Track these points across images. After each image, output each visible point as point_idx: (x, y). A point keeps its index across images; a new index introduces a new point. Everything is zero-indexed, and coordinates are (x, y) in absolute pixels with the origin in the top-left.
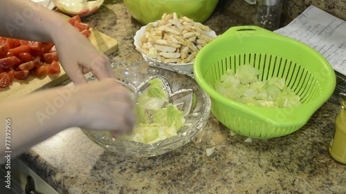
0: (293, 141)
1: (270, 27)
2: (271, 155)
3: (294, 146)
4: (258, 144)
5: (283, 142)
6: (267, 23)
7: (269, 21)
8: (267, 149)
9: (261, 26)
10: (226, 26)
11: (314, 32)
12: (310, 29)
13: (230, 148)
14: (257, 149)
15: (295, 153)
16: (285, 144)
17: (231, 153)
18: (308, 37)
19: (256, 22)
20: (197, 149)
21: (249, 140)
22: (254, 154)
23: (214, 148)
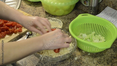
0: (104, 54)
1: (94, 14)
2: (97, 59)
3: (105, 56)
4: (92, 56)
5: (101, 55)
6: (93, 13)
7: (93, 12)
8: (96, 57)
9: (90, 14)
10: (78, 14)
11: (109, 15)
12: (108, 15)
13: (83, 57)
14: (92, 57)
15: (106, 58)
16: (102, 55)
17: (83, 59)
18: (107, 17)
19: (89, 13)
20: (72, 58)
21: (89, 54)
22: (91, 59)
23: (77, 57)
